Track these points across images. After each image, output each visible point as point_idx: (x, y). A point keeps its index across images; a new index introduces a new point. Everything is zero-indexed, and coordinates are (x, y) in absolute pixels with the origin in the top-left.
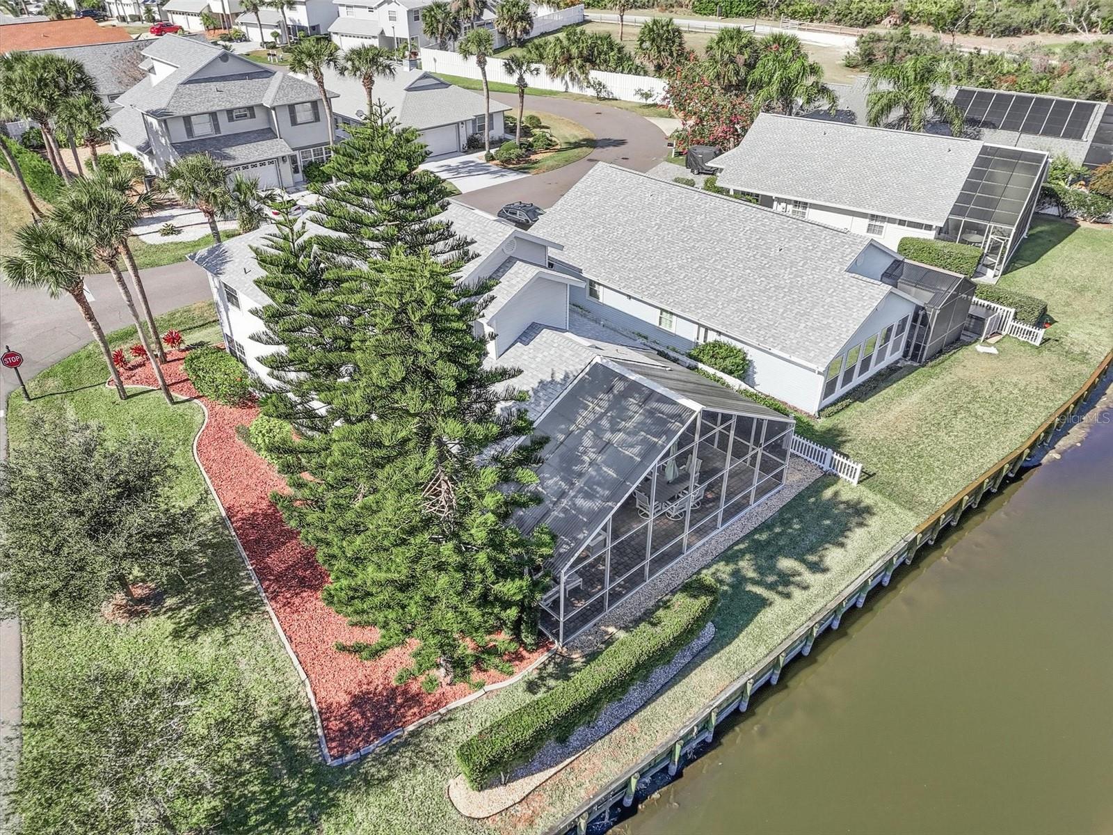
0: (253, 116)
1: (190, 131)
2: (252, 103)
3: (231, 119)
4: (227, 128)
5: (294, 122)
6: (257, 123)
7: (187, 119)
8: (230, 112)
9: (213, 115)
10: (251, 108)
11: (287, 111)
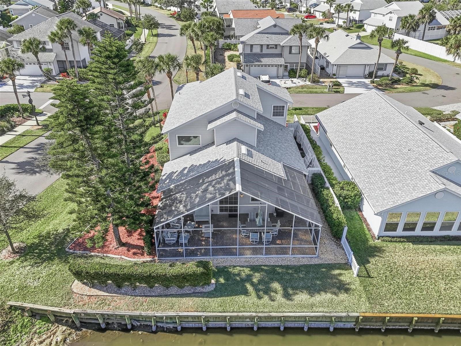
0: (276, 48)
1: (251, 50)
2: (277, 44)
3: (268, 48)
4: (265, 51)
5: (290, 52)
6: (277, 51)
7: (252, 46)
8: (268, 45)
9: (262, 46)
10: (276, 45)
11: (289, 48)
